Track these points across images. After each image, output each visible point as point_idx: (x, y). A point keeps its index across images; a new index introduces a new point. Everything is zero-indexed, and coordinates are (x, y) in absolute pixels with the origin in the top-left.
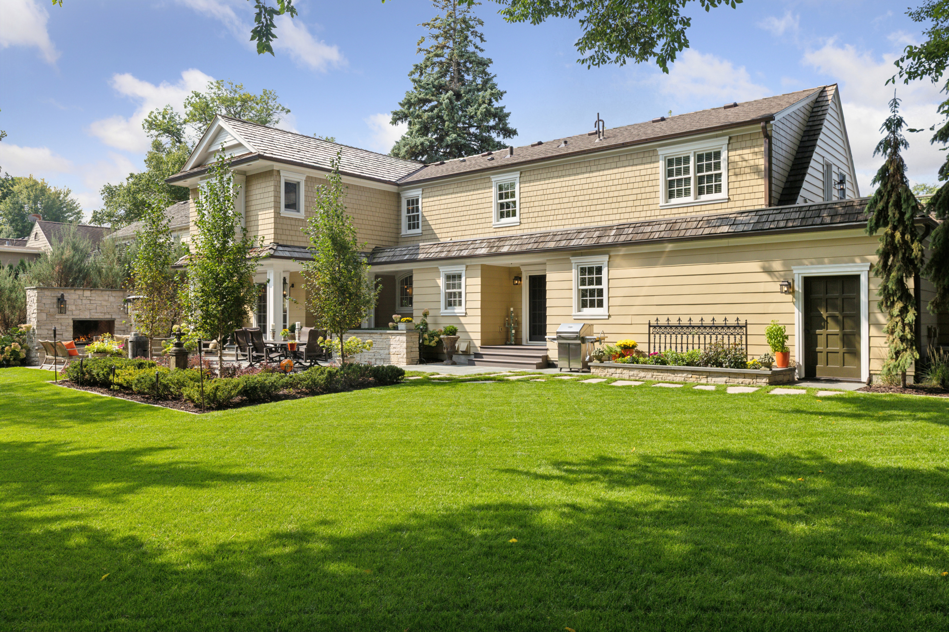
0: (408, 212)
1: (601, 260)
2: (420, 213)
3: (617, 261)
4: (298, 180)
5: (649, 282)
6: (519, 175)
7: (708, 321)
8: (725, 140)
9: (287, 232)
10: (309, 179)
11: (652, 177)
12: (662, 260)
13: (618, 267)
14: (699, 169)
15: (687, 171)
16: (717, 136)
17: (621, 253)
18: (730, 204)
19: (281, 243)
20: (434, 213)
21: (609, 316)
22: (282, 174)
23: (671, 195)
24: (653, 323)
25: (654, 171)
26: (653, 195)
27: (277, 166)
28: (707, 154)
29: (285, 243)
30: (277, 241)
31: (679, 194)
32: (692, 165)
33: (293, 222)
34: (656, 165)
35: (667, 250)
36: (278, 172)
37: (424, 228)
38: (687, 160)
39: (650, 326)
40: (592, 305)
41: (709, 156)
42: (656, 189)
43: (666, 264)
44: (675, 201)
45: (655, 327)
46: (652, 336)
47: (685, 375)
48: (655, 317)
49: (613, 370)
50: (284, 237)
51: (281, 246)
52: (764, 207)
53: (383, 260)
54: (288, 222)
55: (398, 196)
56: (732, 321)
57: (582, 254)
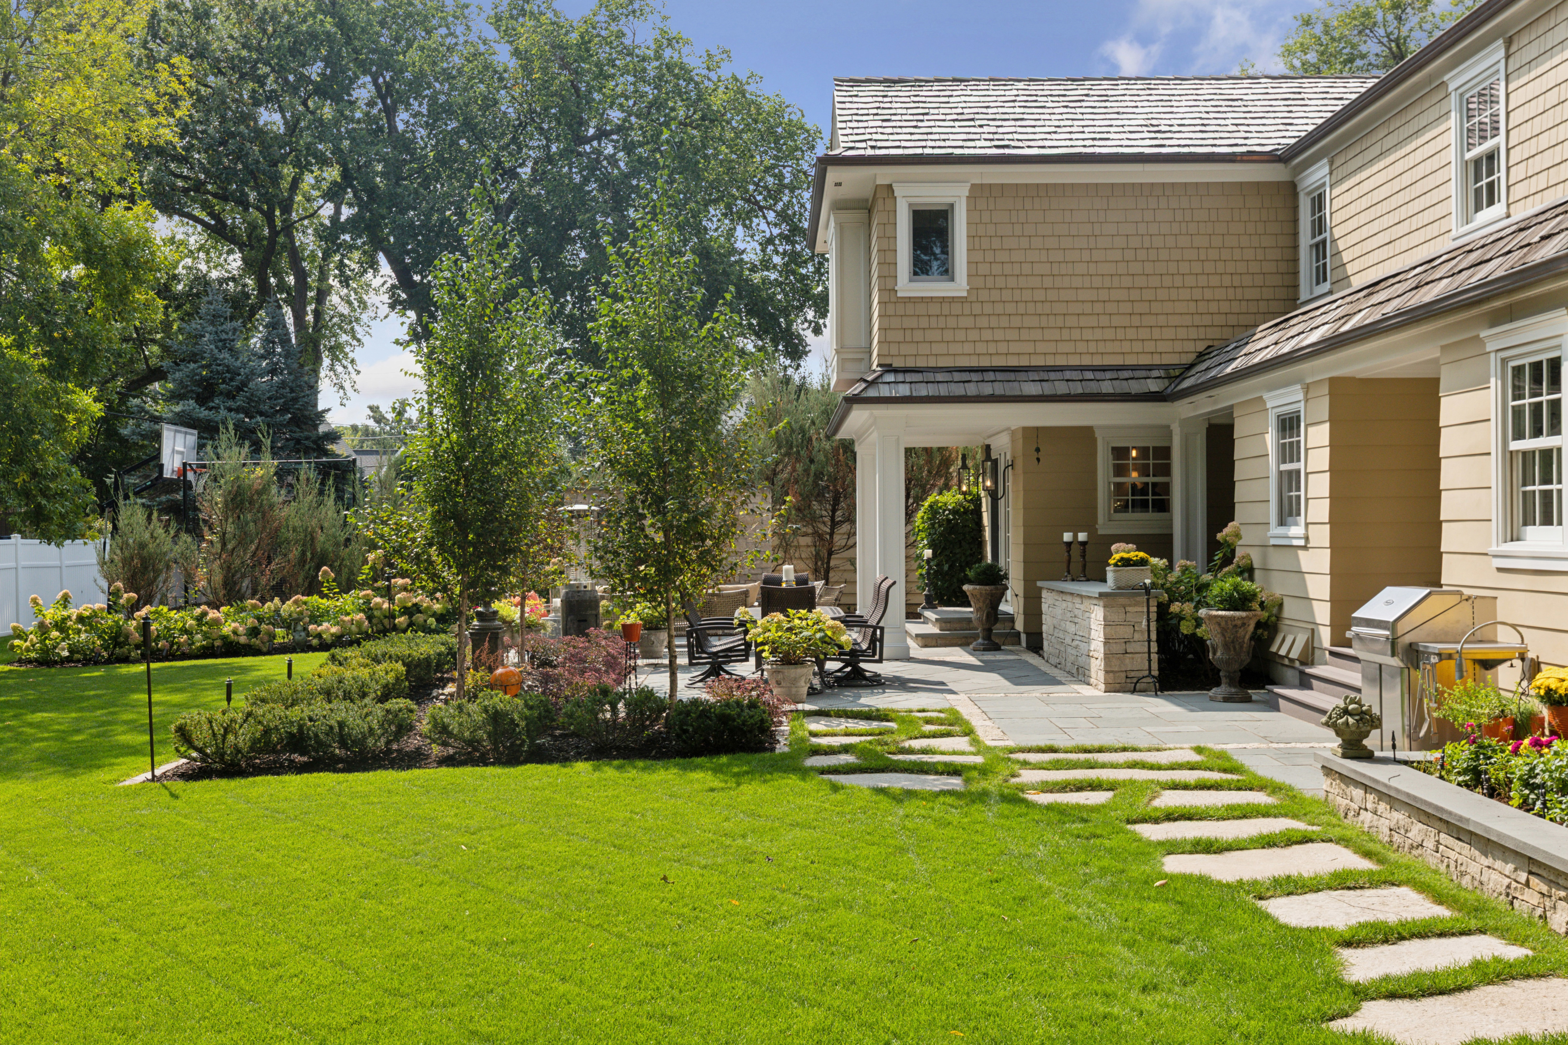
2: (1328, 233)
4: (949, 200)
6: (1502, 53)
9: (918, 336)
10: (978, 192)
19: (897, 363)
20: (1351, 225)
22: (898, 191)
27: (883, 175)
29: (910, 363)
30: (888, 361)
33: (934, 309)
36: (890, 187)
50: (906, 349)
51: (896, 371)
54: (921, 309)
55: (1292, 190)
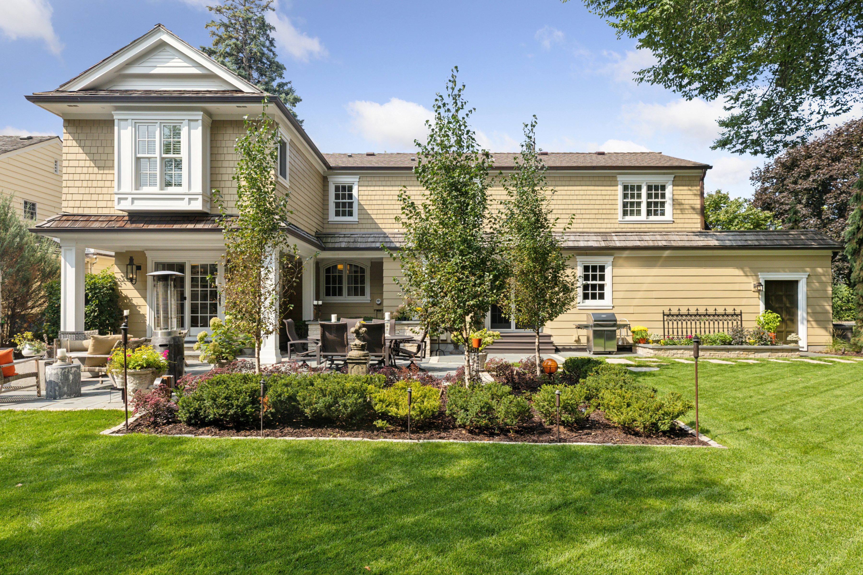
0: (337, 197)
1: (606, 261)
2: (355, 200)
3: (620, 262)
4: (286, 141)
5: (649, 280)
7: (693, 311)
8: (671, 178)
11: (612, 197)
12: (660, 263)
13: (621, 266)
14: (649, 196)
15: (639, 196)
16: (664, 174)
17: (624, 255)
18: (674, 225)
20: (375, 202)
21: (613, 307)
22: (280, 128)
23: (625, 213)
24: (667, 312)
25: (613, 193)
26: (612, 211)
27: (278, 117)
28: (655, 186)
31: (632, 213)
32: (644, 192)
33: (283, 191)
34: (614, 188)
35: (665, 255)
36: (277, 124)
37: (362, 217)
38: (639, 188)
39: (664, 315)
40: (594, 297)
41: (656, 188)
42: (614, 207)
43: (663, 266)
44: (628, 218)
45: (668, 316)
46: (666, 323)
47: (737, 352)
48: (668, 308)
49: (675, 351)
52: (699, 230)
53: (343, 245)
54: (281, 189)
55: (325, 180)
56: (730, 311)
57: (587, 255)
